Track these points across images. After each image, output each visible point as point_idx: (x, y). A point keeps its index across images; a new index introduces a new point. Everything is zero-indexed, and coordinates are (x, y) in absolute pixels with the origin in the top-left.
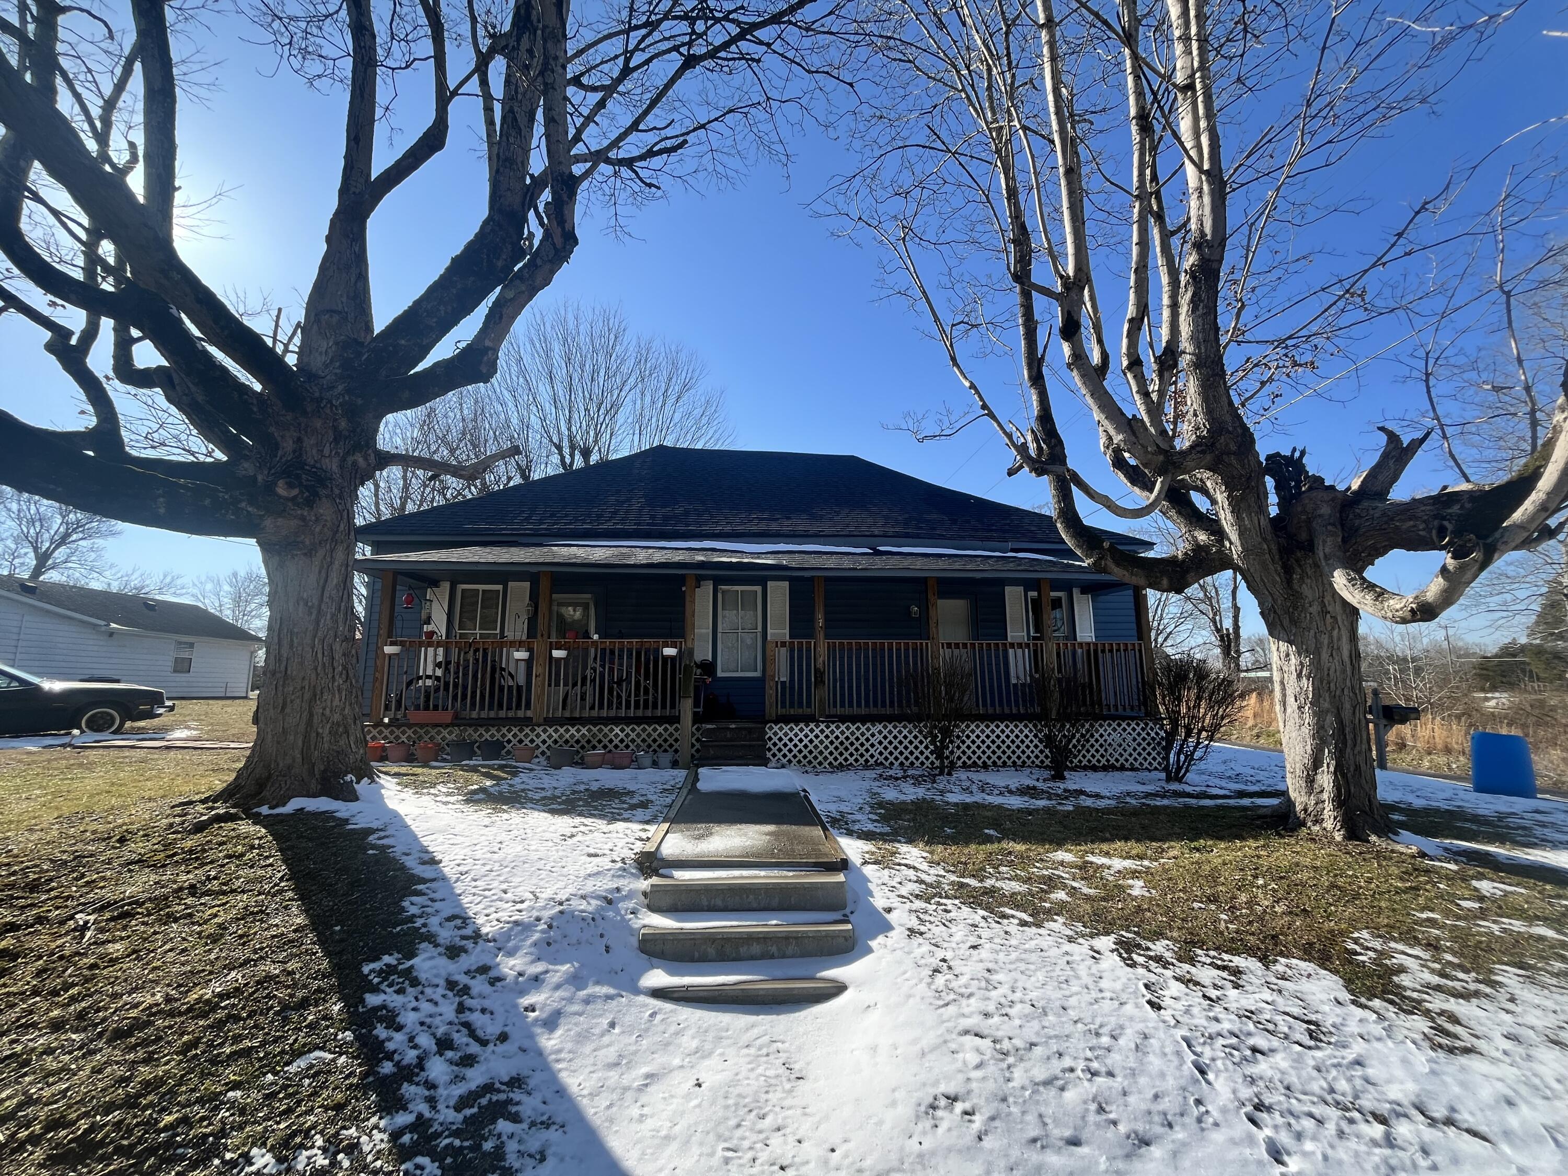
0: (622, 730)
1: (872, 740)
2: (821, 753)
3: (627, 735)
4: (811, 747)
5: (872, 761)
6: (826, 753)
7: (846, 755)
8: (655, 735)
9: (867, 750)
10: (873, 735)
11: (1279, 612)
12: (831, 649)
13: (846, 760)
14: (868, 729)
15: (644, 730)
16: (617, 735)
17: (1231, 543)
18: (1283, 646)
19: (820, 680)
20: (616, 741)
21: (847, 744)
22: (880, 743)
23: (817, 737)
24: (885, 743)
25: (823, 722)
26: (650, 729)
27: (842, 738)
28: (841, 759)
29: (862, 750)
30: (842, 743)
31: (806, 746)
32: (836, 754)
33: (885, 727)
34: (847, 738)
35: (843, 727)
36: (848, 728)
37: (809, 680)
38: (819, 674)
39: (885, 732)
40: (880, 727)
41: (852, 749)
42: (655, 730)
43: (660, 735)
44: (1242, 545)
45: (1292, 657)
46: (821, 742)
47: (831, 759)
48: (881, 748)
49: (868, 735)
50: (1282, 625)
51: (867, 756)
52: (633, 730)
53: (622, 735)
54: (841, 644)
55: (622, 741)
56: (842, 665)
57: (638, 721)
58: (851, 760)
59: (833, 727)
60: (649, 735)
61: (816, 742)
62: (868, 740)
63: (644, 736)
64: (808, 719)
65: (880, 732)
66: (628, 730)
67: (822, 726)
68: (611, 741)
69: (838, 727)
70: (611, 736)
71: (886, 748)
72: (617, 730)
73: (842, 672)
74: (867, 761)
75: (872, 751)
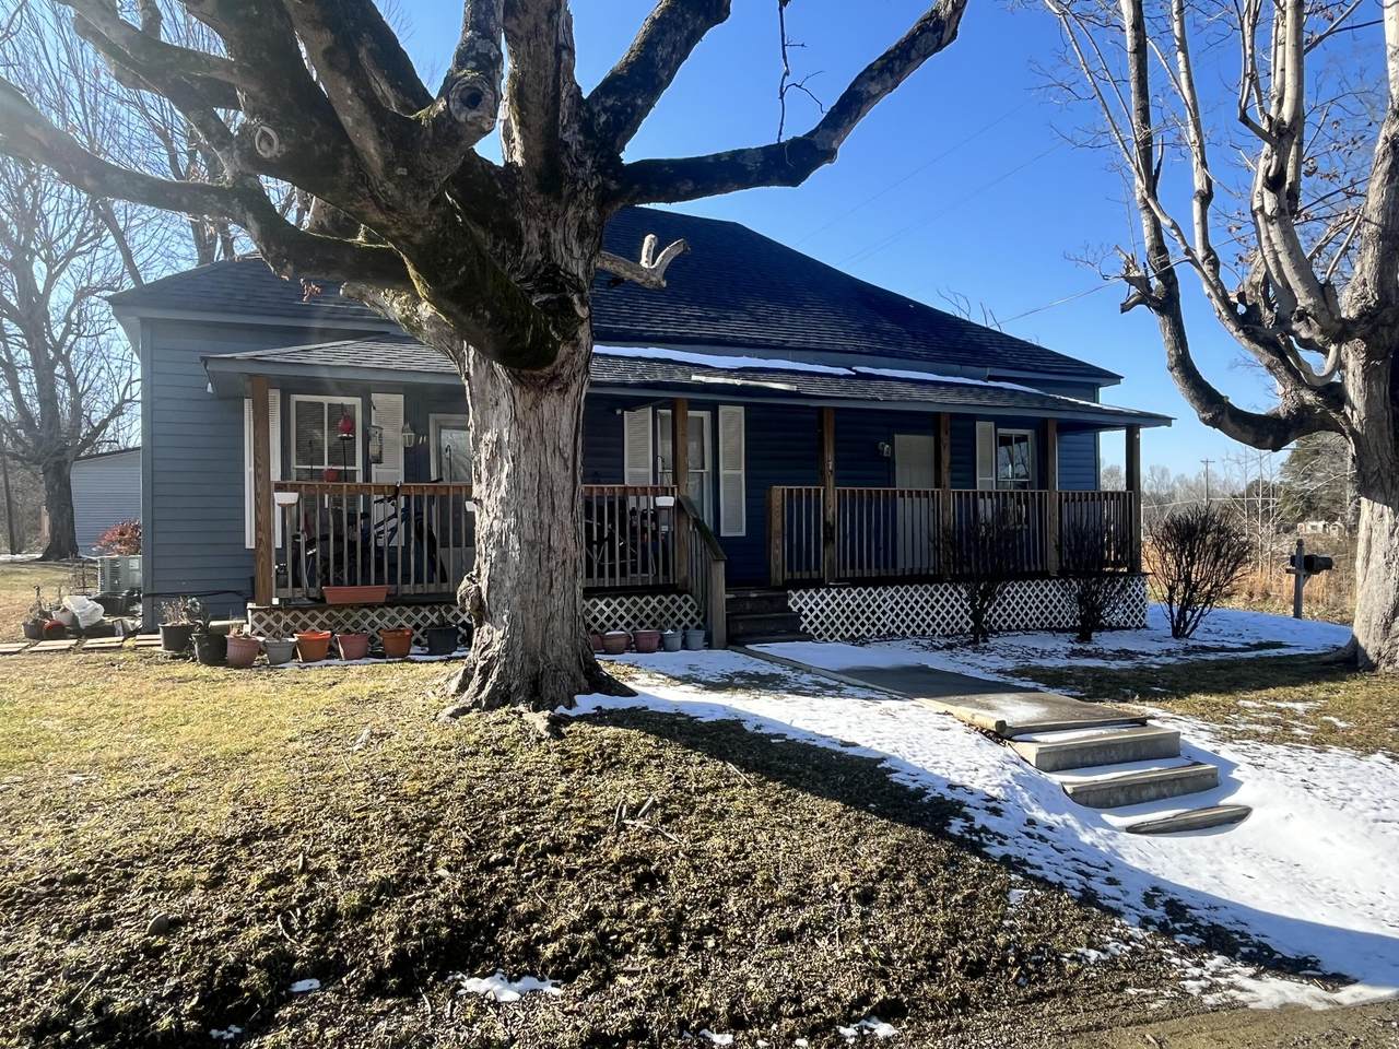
0: (608, 605)
1: (884, 607)
2: (833, 624)
3: (615, 611)
4: (822, 617)
5: (884, 631)
6: (838, 623)
7: (857, 624)
8: (648, 610)
9: (879, 619)
10: (884, 601)
11: (1383, 475)
12: (841, 496)
13: (857, 631)
14: (880, 594)
15: (635, 603)
16: (602, 612)
17: (1353, 408)
18: (1378, 507)
19: (829, 538)
20: (602, 619)
21: (858, 611)
22: (892, 610)
23: (828, 605)
24: (897, 609)
25: (834, 587)
26: (641, 602)
27: (853, 605)
28: (852, 631)
29: (874, 618)
30: (853, 611)
31: (817, 617)
32: (847, 624)
33: (897, 591)
34: (859, 606)
35: (855, 593)
36: (860, 594)
37: (817, 533)
38: (829, 528)
39: (897, 597)
40: (892, 591)
41: (863, 618)
42: (647, 603)
43: (654, 609)
44: (1366, 412)
45: (1387, 517)
46: (833, 611)
47: (842, 630)
48: (893, 616)
49: (879, 600)
50: (1383, 487)
51: (879, 625)
52: (621, 604)
53: (608, 611)
54: (853, 492)
55: (608, 618)
56: (852, 515)
57: (627, 591)
58: (863, 631)
59: (844, 592)
60: (641, 610)
61: (828, 611)
62: (879, 607)
63: (635, 610)
64: (817, 584)
65: (892, 597)
66: (615, 604)
67: (834, 592)
68: (595, 619)
69: (849, 593)
70: (595, 612)
71: (897, 615)
72: (601, 605)
73: (852, 527)
74: (879, 631)
75: (884, 619)
